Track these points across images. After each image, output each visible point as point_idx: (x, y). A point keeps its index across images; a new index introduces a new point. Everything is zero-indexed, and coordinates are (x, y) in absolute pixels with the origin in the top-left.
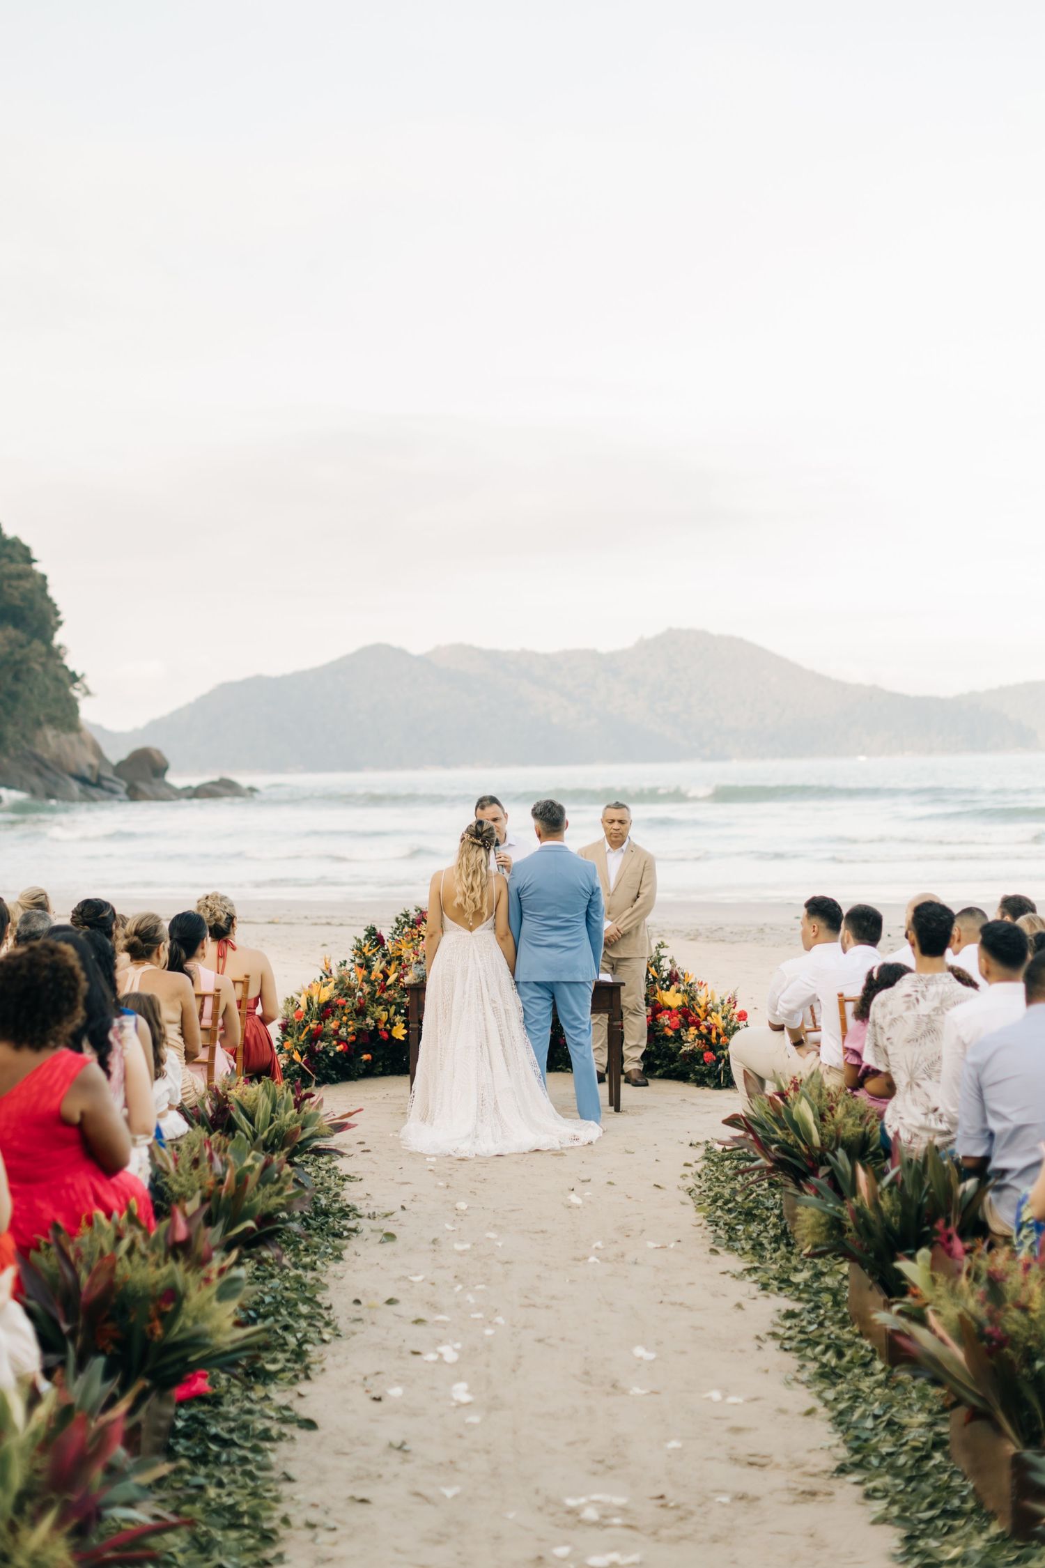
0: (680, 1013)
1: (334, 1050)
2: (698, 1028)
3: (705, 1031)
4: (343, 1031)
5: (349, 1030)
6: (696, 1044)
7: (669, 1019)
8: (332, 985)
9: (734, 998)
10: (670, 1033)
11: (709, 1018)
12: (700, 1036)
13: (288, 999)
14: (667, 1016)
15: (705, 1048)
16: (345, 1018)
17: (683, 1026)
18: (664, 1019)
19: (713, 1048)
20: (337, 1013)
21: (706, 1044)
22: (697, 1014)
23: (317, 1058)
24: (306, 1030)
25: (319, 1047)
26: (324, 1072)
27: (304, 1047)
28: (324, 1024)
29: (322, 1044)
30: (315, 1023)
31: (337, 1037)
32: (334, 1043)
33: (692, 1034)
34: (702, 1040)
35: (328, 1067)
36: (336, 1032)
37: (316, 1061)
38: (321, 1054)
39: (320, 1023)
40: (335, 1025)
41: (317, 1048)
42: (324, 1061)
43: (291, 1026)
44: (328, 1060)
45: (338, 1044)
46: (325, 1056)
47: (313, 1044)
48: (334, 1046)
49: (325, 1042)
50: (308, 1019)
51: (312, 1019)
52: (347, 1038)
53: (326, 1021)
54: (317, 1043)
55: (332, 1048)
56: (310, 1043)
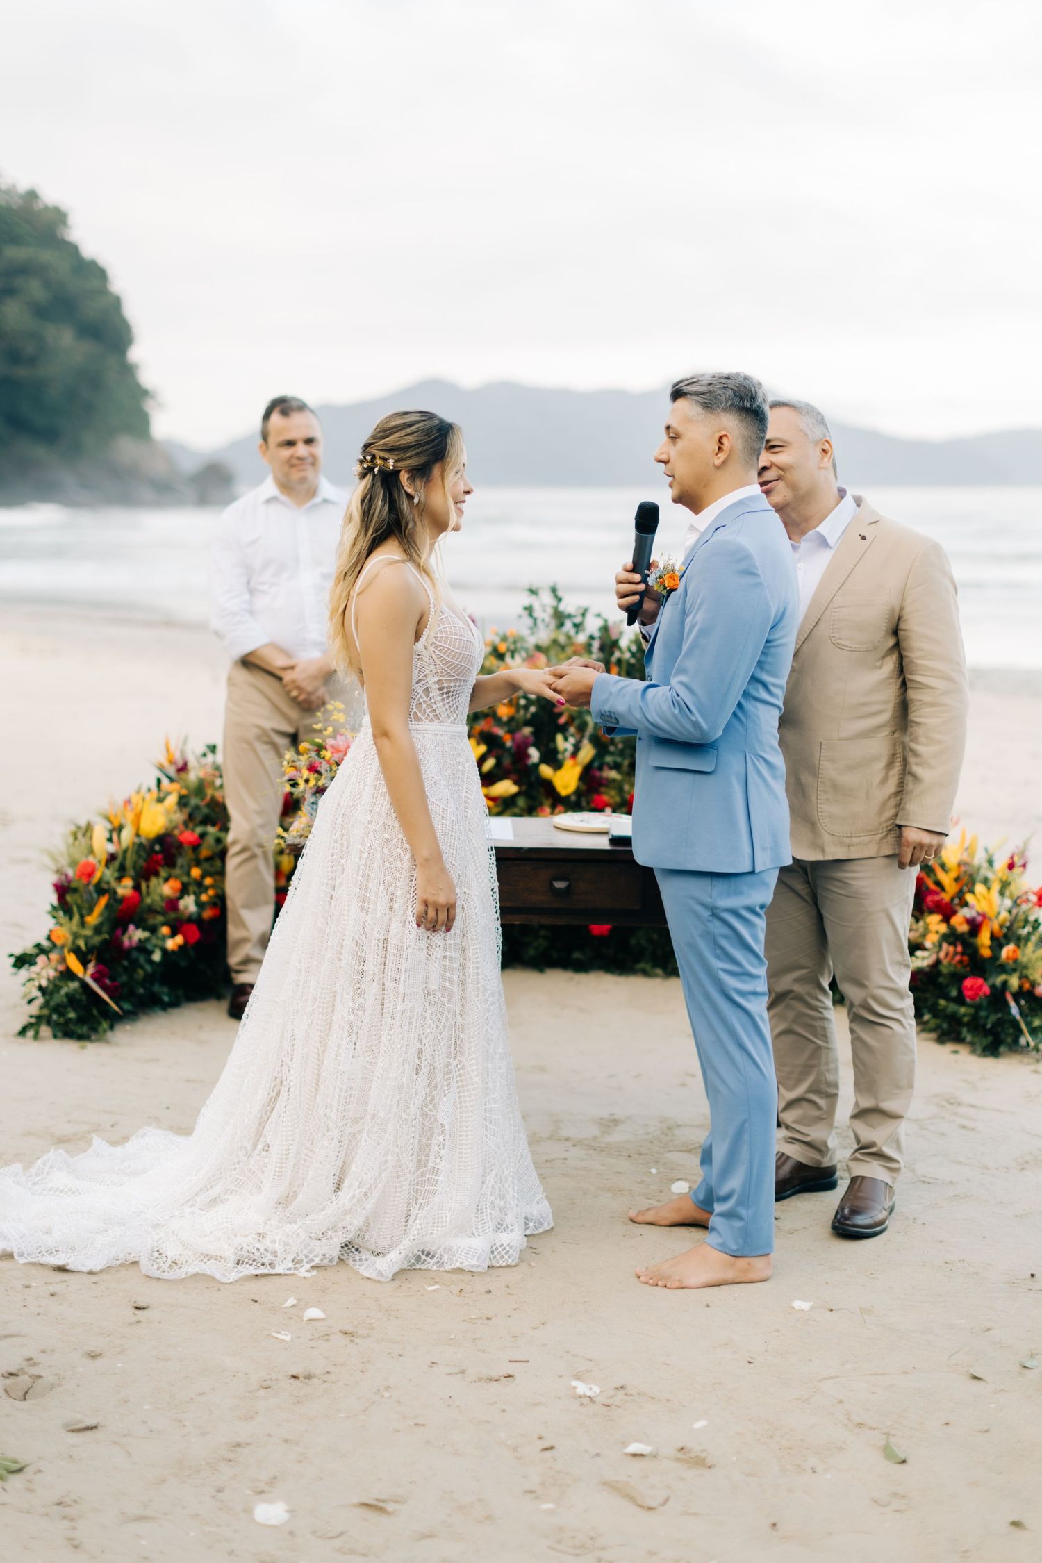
1: (163, 948)
2: (946, 919)
3: (963, 928)
4: (188, 904)
5: (204, 898)
6: (942, 955)
8: (172, 800)
9: (1022, 854)
11: (969, 898)
12: (951, 937)
13: (79, 828)
15: (961, 962)
16: (196, 872)
19: (978, 965)
20: (180, 861)
21: (963, 954)
22: (942, 885)
23: (125, 963)
24: (103, 901)
25: (130, 938)
26: (141, 991)
27: (97, 940)
28: (148, 887)
29: (136, 935)
30: (125, 887)
31: (172, 915)
32: (165, 930)
33: (930, 932)
34: (955, 946)
35: (149, 979)
36: (172, 904)
37: (125, 969)
38: (135, 954)
39: (137, 888)
40: (172, 888)
41: (126, 941)
42: (142, 968)
43: (75, 890)
44: (149, 968)
45: (173, 935)
46: (142, 959)
47: (119, 932)
48: (164, 938)
49: (144, 929)
50: (110, 874)
51: (119, 879)
52: (199, 915)
53: (154, 881)
54: (125, 930)
55: (159, 943)
56: (112, 931)
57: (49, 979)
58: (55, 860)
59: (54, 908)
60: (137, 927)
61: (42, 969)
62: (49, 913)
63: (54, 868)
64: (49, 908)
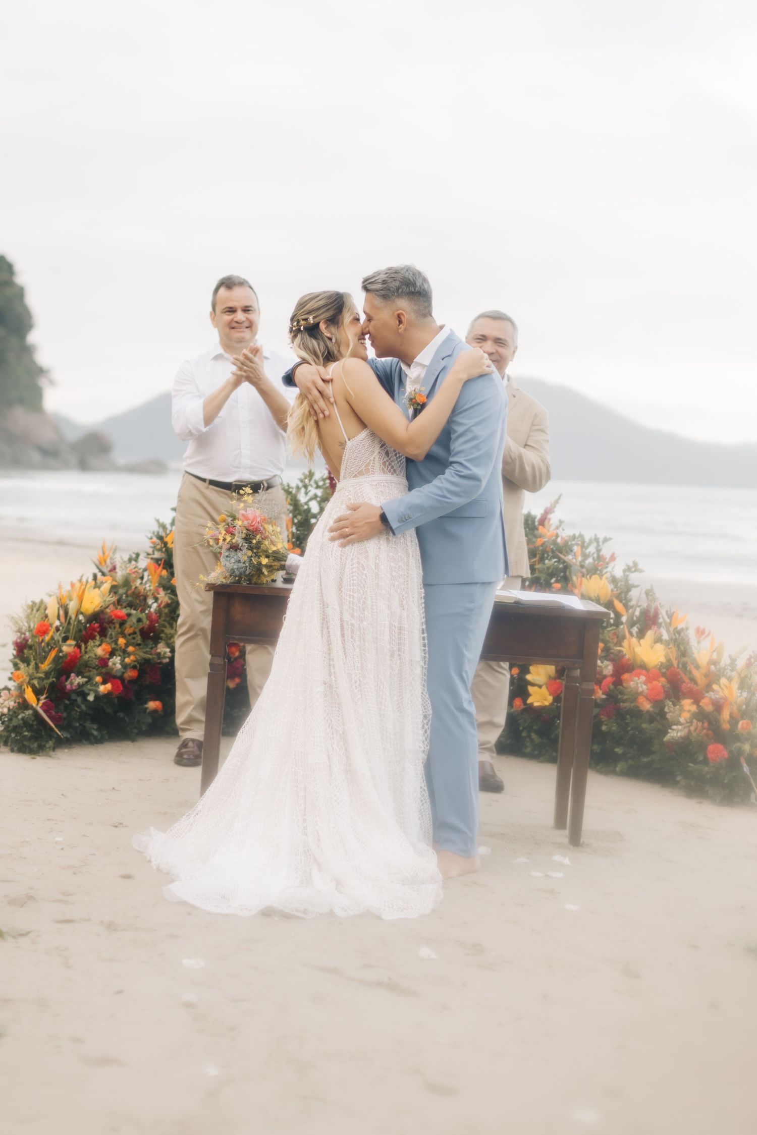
0: (664, 675)
1: (96, 692)
2: (697, 702)
3: (709, 708)
4: (116, 663)
5: (126, 660)
6: (692, 729)
7: (645, 683)
8: (106, 587)
10: (647, 706)
11: (715, 687)
12: (700, 715)
13: (35, 604)
14: (643, 678)
15: (708, 736)
16: (121, 641)
17: (668, 696)
18: (637, 683)
19: (719, 735)
20: (110, 632)
21: (708, 730)
22: (693, 680)
23: (67, 702)
24: (53, 654)
25: (71, 684)
26: (77, 724)
27: (47, 682)
28: (86, 648)
29: (77, 680)
30: (70, 645)
31: (104, 670)
32: (98, 679)
33: (684, 711)
34: (703, 723)
35: (83, 716)
36: (103, 662)
37: (66, 707)
38: (74, 696)
39: (78, 646)
40: (104, 650)
41: (68, 687)
42: (79, 707)
43: (31, 647)
44: (83, 707)
45: (104, 682)
46: (79, 699)
47: (64, 677)
48: (97, 685)
49: (83, 677)
50: (58, 637)
51: (65, 639)
52: (123, 673)
53: (91, 643)
54: (68, 677)
55: (93, 688)
56: (58, 678)
57: (9, 709)
58: (16, 623)
59: (15, 657)
60: (78, 676)
61: (5, 700)
62: (11, 661)
63: (16, 629)
64: (12, 657)
